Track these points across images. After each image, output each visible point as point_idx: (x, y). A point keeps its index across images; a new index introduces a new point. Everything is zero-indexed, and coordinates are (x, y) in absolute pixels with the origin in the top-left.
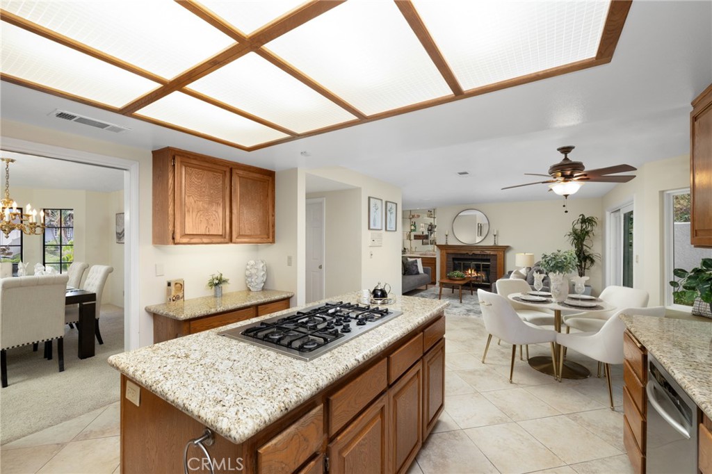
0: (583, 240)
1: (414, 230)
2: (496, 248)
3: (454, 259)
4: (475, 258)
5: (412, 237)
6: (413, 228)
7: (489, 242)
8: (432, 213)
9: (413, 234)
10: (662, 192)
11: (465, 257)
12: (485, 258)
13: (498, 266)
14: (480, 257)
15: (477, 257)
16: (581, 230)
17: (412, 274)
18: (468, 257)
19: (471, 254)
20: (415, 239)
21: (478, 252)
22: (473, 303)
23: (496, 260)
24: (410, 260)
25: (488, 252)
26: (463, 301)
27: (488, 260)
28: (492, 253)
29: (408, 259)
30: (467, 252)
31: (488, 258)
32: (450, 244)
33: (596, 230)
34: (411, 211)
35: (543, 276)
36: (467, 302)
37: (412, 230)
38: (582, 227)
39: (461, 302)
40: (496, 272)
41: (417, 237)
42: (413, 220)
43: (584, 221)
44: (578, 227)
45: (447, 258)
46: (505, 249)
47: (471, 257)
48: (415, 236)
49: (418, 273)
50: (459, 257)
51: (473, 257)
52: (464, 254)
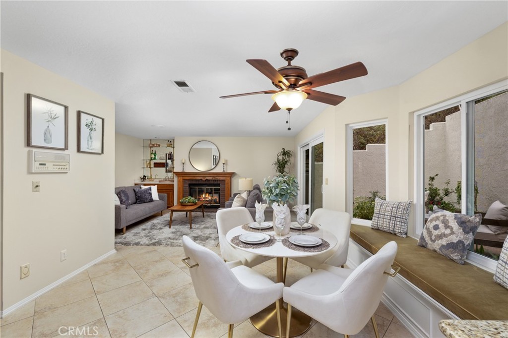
0: (284, 167)
1: (155, 159)
2: (224, 174)
3: (190, 185)
4: (208, 183)
5: (152, 165)
6: (153, 156)
7: (220, 169)
8: (172, 143)
9: (153, 162)
10: (347, 125)
11: (200, 183)
12: (216, 183)
13: (226, 189)
14: (212, 182)
15: (210, 182)
16: (283, 160)
17: (144, 203)
18: (202, 183)
19: (204, 179)
20: (155, 167)
21: (210, 178)
22: (203, 226)
23: (225, 184)
24: (144, 187)
25: (218, 178)
26: (193, 225)
27: (218, 185)
28: (222, 178)
29: (142, 186)
30: (202, 178)
31: (219, 183)
32: (186, 171)
33: (292, 159)
34: (151, 140)
35: (265, 206)
36: (197, 226)
37: (151, 159)
38: (283, 158)
39: (191, 228)
40: (225, 194)
41: (157, 165)
42: (154, 149)
43: (285, 153)
44: (281, 158)
45: (184, 184)
46: (232, 175)
47: (204, 183)
48: (155, 163)
49: (151, 200)
50: (195, 183)
51: (206, 183)
52: (199, 180)
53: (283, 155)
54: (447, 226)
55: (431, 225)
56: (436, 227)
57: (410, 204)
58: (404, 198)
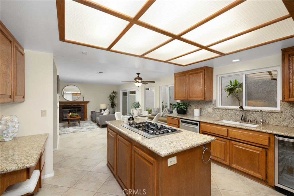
2: (84, 102)
7: (81, 100)
11: (70, 107)
12: (79, 107)
13: (85, 110)
14: (77, 107)
18: (71, 107)
21: (76, 104)
23: (84, 107)
25: (81, 104)
28: (82, 104)
30: (71, 104)
31: (81, 107)
38: (113, 95)
39: (80, 126)
40: (84, 112)
46: (88, 102)
47: (72, 107)
50: (66, 107)
51: (74, 107)
52: (69, 106)
53: (113, 93)
54: (166, 111)
55: (163, 112)
56: (164, 112)
57: (160, 108)
58: (158, 107)
